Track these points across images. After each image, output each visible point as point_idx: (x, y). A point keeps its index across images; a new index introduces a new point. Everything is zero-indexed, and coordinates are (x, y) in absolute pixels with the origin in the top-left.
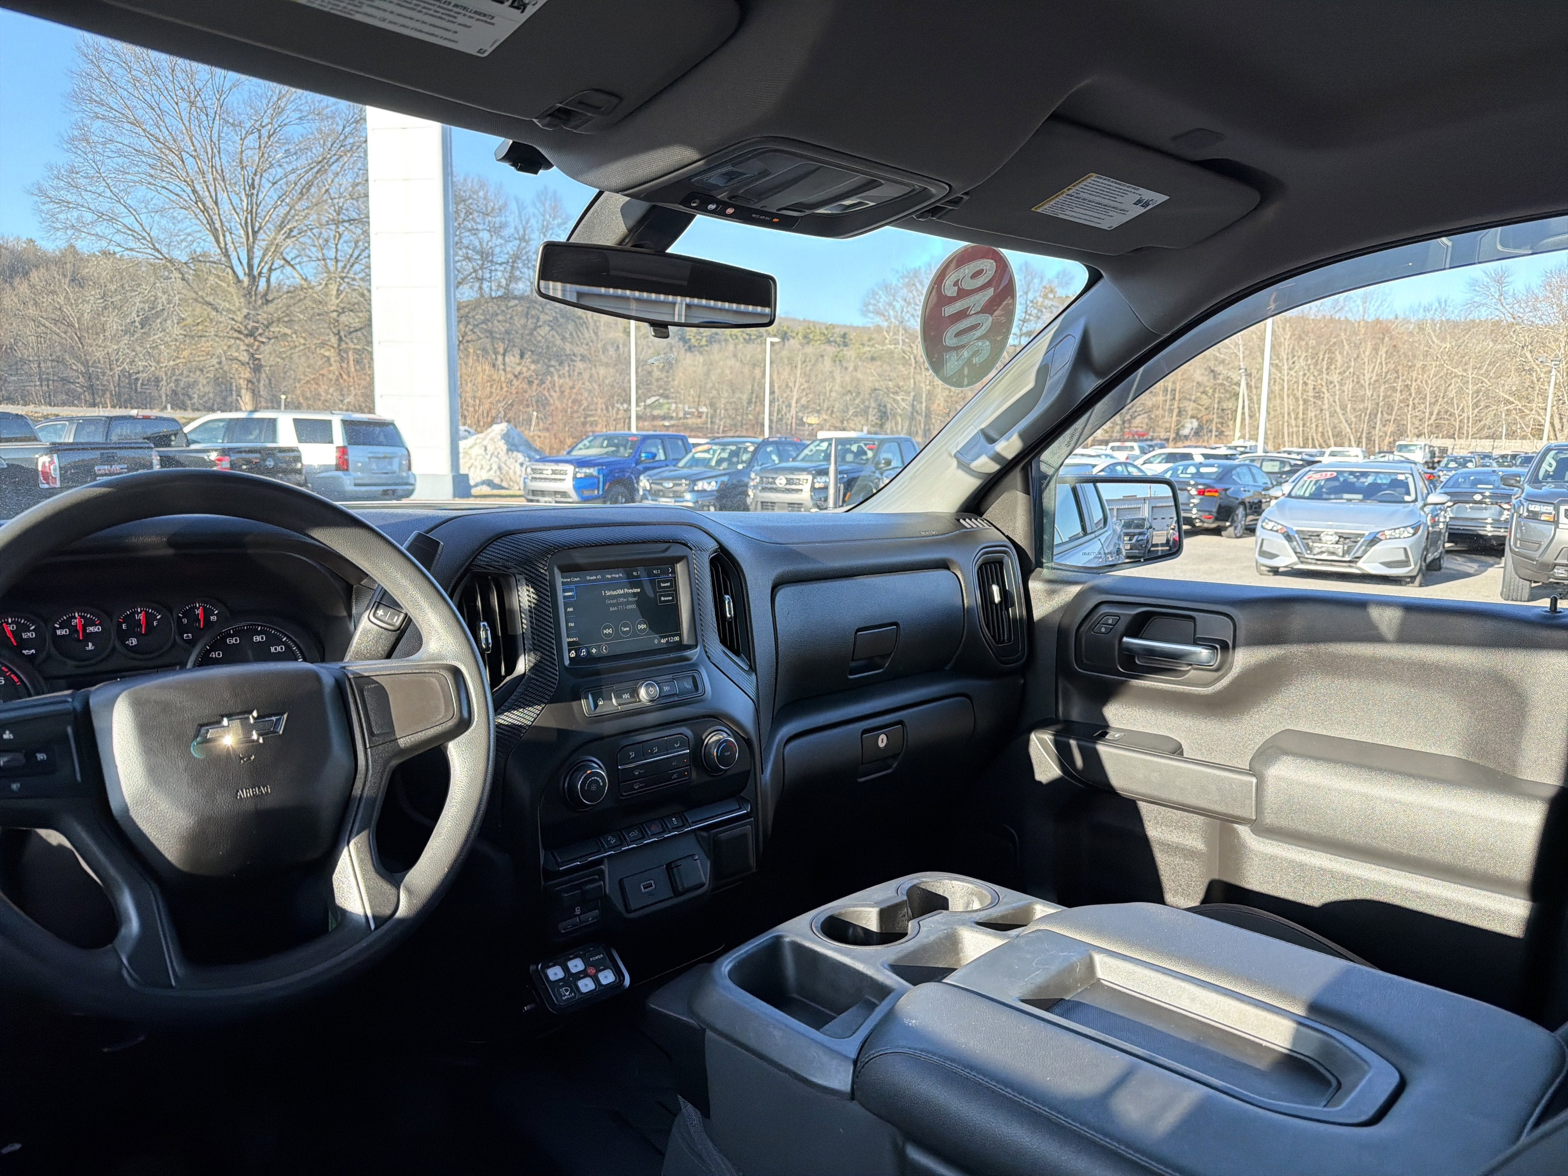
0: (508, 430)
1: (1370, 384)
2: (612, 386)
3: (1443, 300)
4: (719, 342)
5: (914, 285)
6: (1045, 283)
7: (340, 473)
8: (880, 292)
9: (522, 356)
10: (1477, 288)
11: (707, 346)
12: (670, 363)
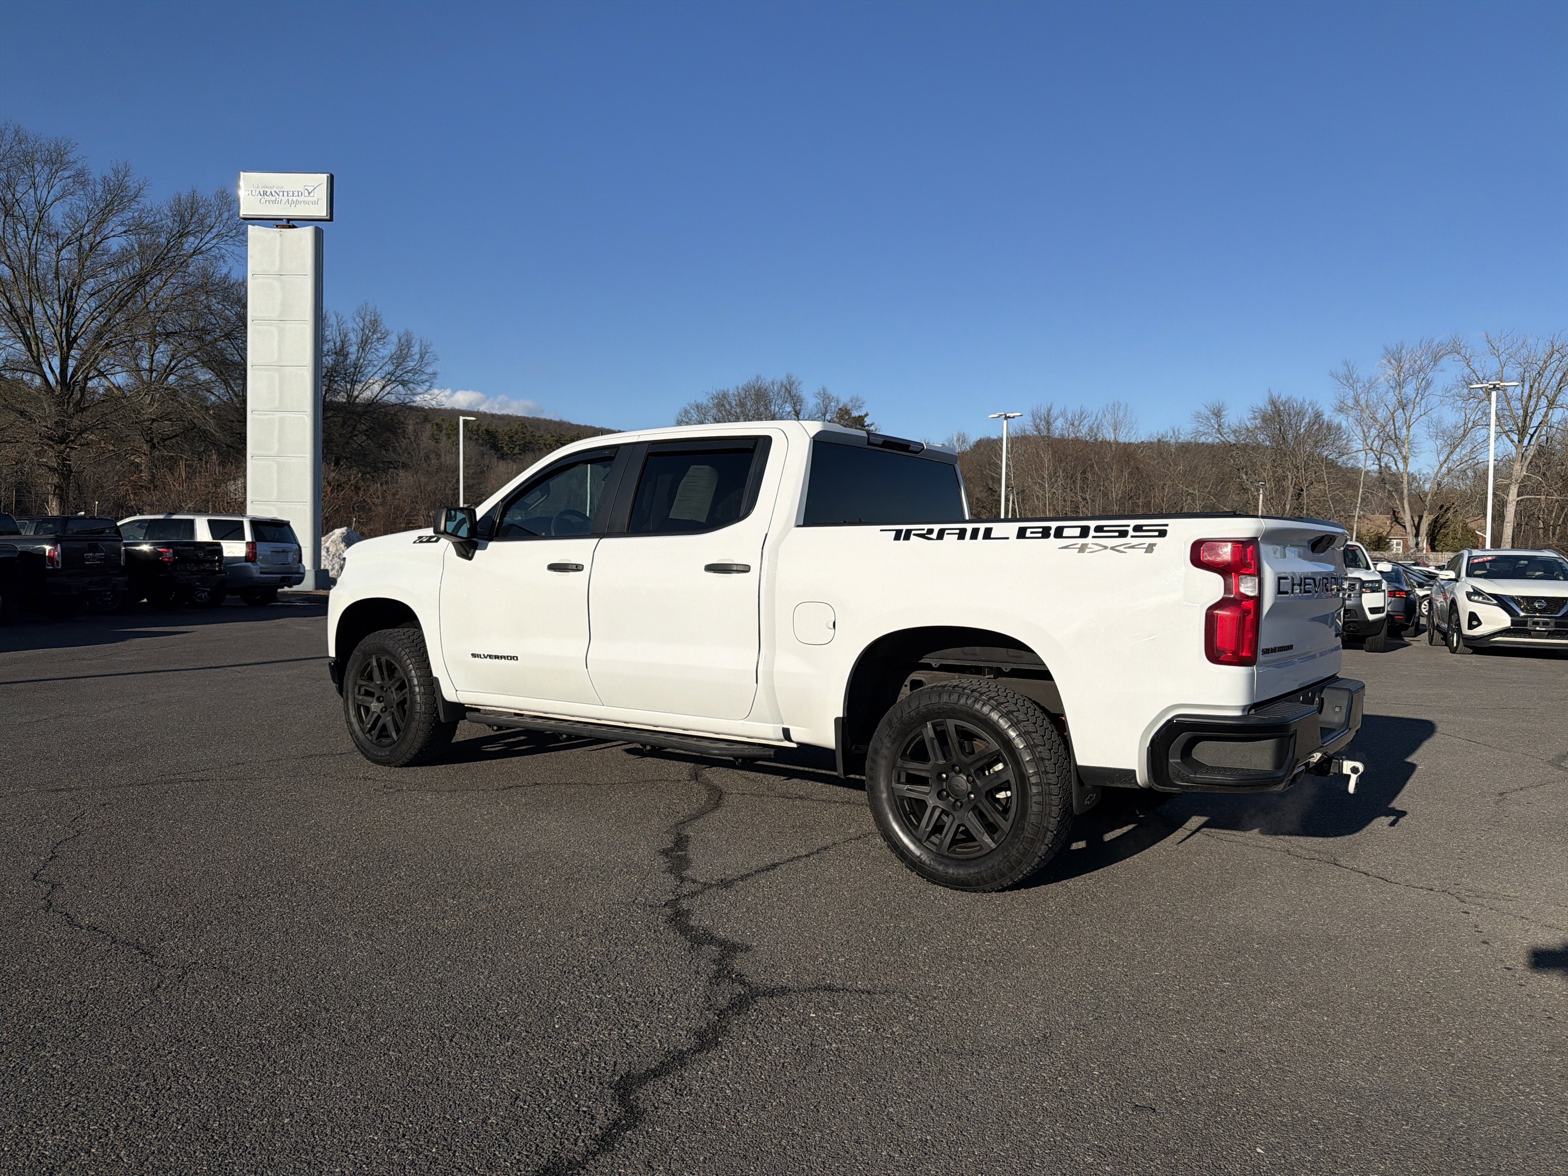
0: (348, 533)
1: (1116, 501)
2: (435, 494)
3: (1176, 429)
4: (533, 450)
5: (723, 405)
6: (840, 406)
7: (249, 564)
8: (692, 411)
9: (337, 464)
10: (1200, 420)
11: (520, 454)
12: (482, 472)
